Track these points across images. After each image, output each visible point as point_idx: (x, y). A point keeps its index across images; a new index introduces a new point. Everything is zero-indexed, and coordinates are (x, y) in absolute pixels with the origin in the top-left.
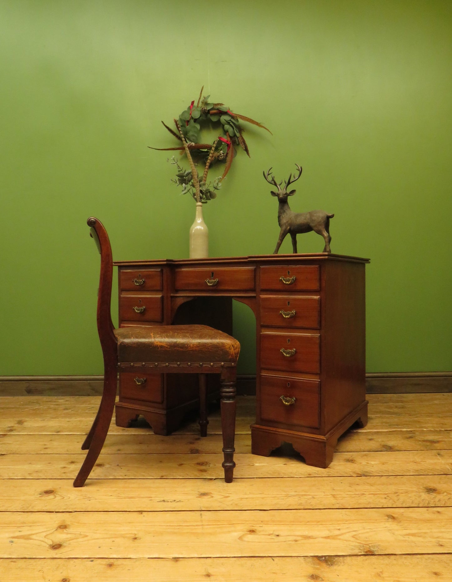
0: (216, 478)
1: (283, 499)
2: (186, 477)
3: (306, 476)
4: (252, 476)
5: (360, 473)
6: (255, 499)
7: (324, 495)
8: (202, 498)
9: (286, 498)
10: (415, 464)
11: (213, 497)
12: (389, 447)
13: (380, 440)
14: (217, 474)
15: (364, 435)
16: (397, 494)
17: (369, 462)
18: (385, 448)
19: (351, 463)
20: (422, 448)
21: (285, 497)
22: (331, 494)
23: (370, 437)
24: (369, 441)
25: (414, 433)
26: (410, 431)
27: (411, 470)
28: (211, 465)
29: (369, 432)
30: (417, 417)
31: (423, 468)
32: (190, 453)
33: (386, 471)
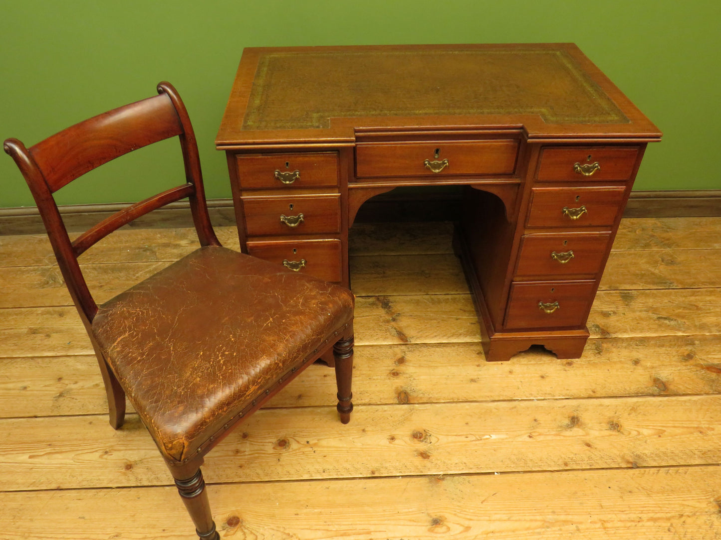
0: (445, 473)
1: (539, 533)
2: (405, 472)
3: (561, 469)
4: (491, 468)
5: (631, 460)
6: (503, 534)
7: (591, 522)
8: (436, 533)
9: (543, 530)
10: (700, 435)
11: (449, 529)
12: (663, 383)
13: (649, 364)
14: (444, 463)
15: (625, 348)
16: (683, 519)
17: (641, 430)
18: (658, 388)
19: (617, 433)
20: (707, 389)
21: (541, 527)
22: (600, 520)
23: (635, 355)
24: (634, 366)
25: (693, 344)
26: (686, 336)
27: (696, 452)
28: (433, 440)
29: (632, 339)
30: (693, 295)
31: (710, 448)
32: (397, 402)
33: (664, 453)
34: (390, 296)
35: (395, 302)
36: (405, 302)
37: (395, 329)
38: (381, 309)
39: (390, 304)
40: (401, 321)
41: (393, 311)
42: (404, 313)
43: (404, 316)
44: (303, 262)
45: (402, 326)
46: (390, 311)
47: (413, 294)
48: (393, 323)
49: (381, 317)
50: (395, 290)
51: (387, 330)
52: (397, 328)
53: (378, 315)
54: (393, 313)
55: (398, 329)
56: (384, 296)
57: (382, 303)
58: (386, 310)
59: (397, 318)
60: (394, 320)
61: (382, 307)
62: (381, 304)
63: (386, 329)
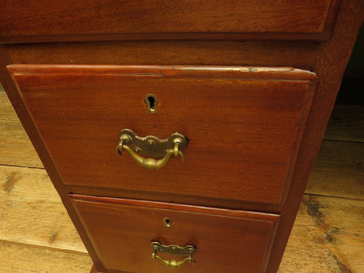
34: (318, 195)
35: (327, 206)
36: (344, 209)
37: (335, 257)
38: (307, 215)
39: (320, 210)
40: (342, 243)
41: (327, 222)
42: (343, 228)
43: (345, 234)
44: (177, 140)
45: (346, 253)
46: (321, 221)
47: (351, 197)
48: (329, 245)
49: (309, 230)
50: (324, 188)
51: (321, 259)
52: (337, 255)
53: (303, 226)
54: (328, 226)
55: (341, 260)
56: (310, 195)
57: (308, 205)
58: (316, 218)
59: (335, 236)
60: (330, 239)
61: (309, 214)
62: (307, 208)
63: (320, 254)
